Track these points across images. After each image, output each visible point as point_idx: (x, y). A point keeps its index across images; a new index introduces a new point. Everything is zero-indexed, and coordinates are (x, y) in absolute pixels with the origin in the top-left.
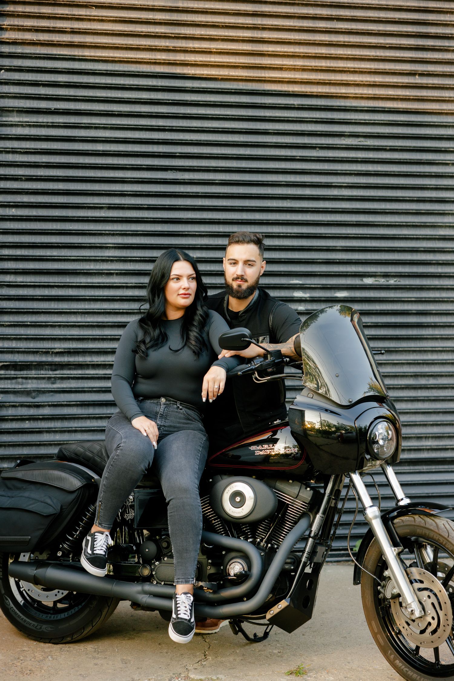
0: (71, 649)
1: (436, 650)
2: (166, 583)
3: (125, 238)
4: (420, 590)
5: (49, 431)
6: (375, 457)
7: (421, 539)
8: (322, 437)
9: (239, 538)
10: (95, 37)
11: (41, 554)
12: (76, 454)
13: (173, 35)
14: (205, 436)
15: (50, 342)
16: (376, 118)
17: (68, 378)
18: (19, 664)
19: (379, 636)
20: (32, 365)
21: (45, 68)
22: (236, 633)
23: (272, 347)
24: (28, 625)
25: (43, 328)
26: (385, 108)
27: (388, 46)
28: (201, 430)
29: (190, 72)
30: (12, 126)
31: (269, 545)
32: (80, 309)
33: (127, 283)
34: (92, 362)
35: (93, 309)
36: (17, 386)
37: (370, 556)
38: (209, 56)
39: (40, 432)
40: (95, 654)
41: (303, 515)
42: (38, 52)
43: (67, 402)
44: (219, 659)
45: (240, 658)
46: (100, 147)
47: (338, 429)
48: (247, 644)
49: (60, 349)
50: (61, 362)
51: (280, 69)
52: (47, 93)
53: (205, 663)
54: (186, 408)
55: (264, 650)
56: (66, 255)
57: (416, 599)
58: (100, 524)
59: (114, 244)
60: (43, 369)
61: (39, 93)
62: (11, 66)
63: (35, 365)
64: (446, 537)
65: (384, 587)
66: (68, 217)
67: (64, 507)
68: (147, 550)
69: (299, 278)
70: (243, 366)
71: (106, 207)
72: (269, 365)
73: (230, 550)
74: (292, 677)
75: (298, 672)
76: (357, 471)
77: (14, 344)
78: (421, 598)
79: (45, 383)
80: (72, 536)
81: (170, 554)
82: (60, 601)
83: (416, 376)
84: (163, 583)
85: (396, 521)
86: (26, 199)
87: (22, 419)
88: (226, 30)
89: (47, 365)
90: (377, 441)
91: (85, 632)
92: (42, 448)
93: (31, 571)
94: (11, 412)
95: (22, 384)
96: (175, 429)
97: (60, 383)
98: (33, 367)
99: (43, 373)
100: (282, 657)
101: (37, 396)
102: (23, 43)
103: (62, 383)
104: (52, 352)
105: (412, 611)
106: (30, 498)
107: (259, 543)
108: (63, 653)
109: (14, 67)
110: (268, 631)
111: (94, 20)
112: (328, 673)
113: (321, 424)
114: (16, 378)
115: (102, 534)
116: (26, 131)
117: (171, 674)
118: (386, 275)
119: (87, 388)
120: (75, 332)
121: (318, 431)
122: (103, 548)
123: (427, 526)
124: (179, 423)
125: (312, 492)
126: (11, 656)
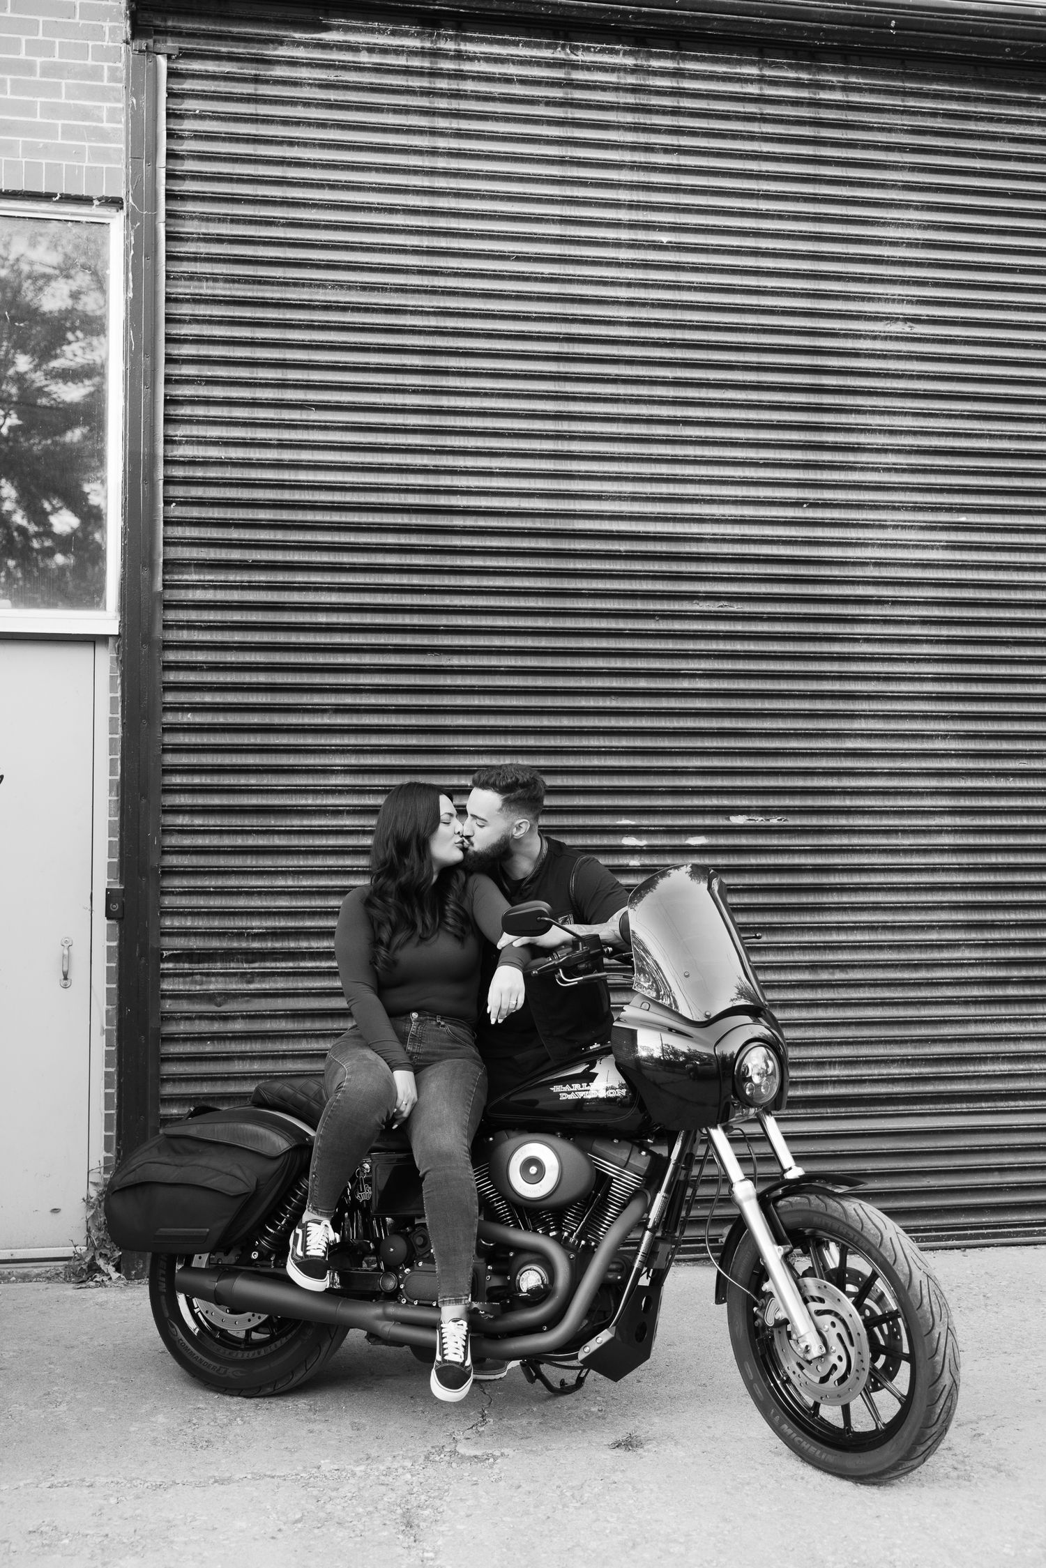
0: (273, 1405)
1: (846, 1410)
2: (421, 1302)
3: (361, 756)
4: (819, 1313)
5: (243, 1057)
6: (748, 1103)
7: (821, 1233)
8: (664, 1070)
9: (535, 1231)
10: (315, 452)
11: (227, 1254)
12: (282, 1098)
13: (433, 449)
14: (481, 1067)
15: (244, 918)
16: (746, 571)
17: (273, 974)
18: (190, 1431)
19: (756, 1386)
20: (216, 953)
21: (238, 499)
22: (532, 1380)
23: (583, 930)
24: (204, 1368)
25: (235, 897)
26: (759, 555)
27: (761, 462)
28: (475, 1058)
30: (187, 587)
31: (583, 1242)
32: (292, 867)
33: (364, 826)
34: (310, 948)
35: (312, 867)
36: (193, 988)
37: (741, 1260)
38: (488, 479)
39: (229, 1058)
40: (310, 1415)
41: (635, 1194)
42: (228, 475)
43: (270, 1011)
44: (505, 1422)
45: (539, 1421)
46: (322, 618)
47: (690, 1057)
48: (549, 1398)
49: (259, 928)
50: (261, 949)
51: (598, 497)
52: (242, 536)
53: (482, 1429)
54: (451, 1024)
55: (577, 1408)
56: (270, 783)
57: (814, 1329)
58: (314, 1209)
59: (344, 766)
60: (233, 961)
61: (229, 537)
62: (186, 498)
63: (222, 954)
64: (859, 1229)
65: (763, 1308)
67: (262, 1182)
68: (392, 1250)
69: (629, 817)
70: (540, 960)
71: (331, 709)
72: (579, 958)
73: (521, 1249)
74: (620, 1452)
75: (629, 1444)
76: (719, 1126)
77: (189, 922)
78: (820, 1325)
79: (237, 982)
80: (274, 1227)
81: (428, 1255)
82: (256, 1329)
83: (813, 967)
84: (416, 1303)
85: (781, 1203)
86: (208, 698)
87: (201, 1038)
89: (241, 954)
90: (751, 1077)
91: (295, 1379)
92: (232, 1083)
93: (211, 1283)
94: (183, 1027)
95: (201, 983)
96: (435, 1058)
97: (260, 982)
98: (218, 958)
99: (233, 966)
100: (604, 1418)
101: (225, 1002)
102: (205, 463)
103: (264, 982)
104: (248, 934)
105: (807, 1347)
106: (208, 1168)
107: (567, 1239)
108: (260, 1412)
109: (191, 498)
110: (583, 1375)
111: (314, 427)
112: (676, 1444)
113: (663, 1050)
114: (192, 974)
115: (319, 1224)
116: (209, 595)
117: (429, 1448)
118: (765, 811)
119: (302, 989)
120: (283, 902)
121: (658, 1060)
122: (319, 1247)
123: (829, 1212)
124: (441, 1048)
125: (649, 1157)
126: (179, 1418)
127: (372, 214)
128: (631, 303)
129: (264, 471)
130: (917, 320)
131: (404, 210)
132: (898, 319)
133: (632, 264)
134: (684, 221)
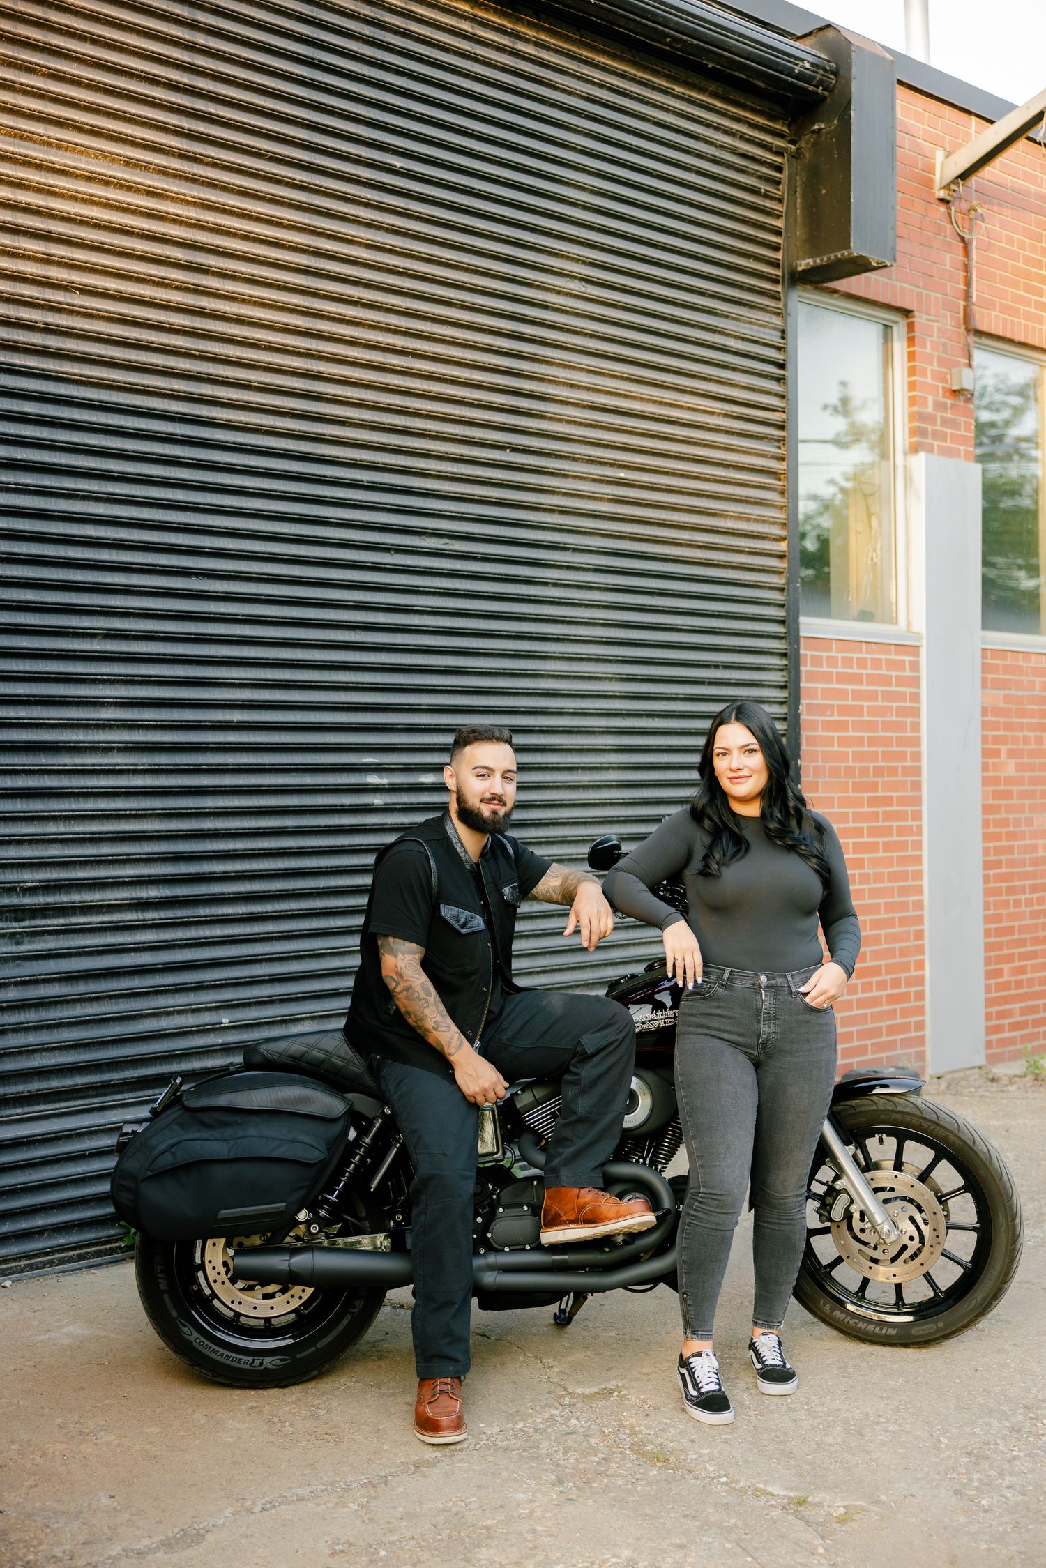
2: (512, 1247)
3: (130, 687)
5: (17, 1029)
10: (80, 342)
13: (197, 353)
15: (15, 870)
17: (43, 933)
25: (5, 847)
27: (476, 402)
29: (220, 416)
32: (64, 812)
33: (136, 765)
34: (83, 902)
38: (246, 392)
43: (46, 974)
49: (33, 882)
50: (35, 905)
59: (117, 698)
60: (1, 920)
66: (45, 650)
69: (373, 754)
79: (6, 945)
84: (506, 1249)
88: (269, 353)
89: (9, 911)
97: (29, 942)
99: (3, 926)
103: (34, 942)
104: (21, 888)
111: (79, 313)
120: (55, 851)
127: (133, 82)
128: (369, 225)
129: (27, 357)
130: (589, 281)
131: (165, 83)
132: (575, 278)
133: (370, 184)
134: (413, 148)
